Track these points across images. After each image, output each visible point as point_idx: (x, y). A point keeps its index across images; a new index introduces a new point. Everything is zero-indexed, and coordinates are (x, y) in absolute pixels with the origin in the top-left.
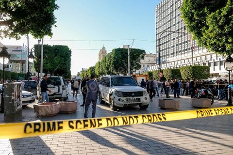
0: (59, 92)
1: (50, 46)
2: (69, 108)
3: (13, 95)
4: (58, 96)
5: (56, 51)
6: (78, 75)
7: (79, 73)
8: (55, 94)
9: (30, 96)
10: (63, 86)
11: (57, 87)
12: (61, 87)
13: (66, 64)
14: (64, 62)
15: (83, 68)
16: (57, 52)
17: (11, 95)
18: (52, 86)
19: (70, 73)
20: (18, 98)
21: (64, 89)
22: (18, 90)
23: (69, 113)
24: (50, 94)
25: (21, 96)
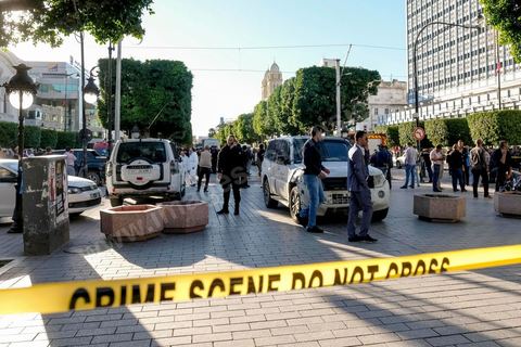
0: (161, 178)
1: (139, 62)
2: (188, 220)
3: (46, 187)
4: (159, 189)
5: (155, 75)
6: (211, 136)
7: (212, 130)
8: (151, 184)
9: (88, 188)
10: (172, 164)
11: (156, 167)
12: (167, 166)
13: (178, 109)
14: (174, 103)
15: (222, 119)
16: (157, 78)
17: (41, 187)
18: (145, 163)
19: (190, 131)
20: (58, 195)
21: (173, 171)
22: (57, 174)
23: (187, 231)
24: (140, 183)
25: (65, 189)
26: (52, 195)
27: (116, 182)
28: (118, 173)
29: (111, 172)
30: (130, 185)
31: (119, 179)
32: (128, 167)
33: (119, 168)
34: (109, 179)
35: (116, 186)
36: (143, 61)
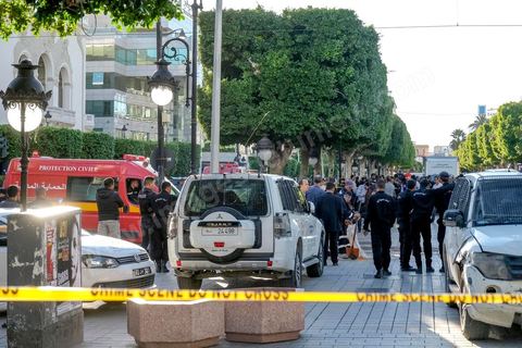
0: (257, 245)
1: (271, 14)
3: (39, 258)
4: (254, 264)
5: (299, 38)
7: (458, 133)
8: (239, 254)
10: (278, 219)
11: (248, 225)
12: (267, 223)
15: (482, 109)
16: (304, 43)
17: (32, 259)
18: (228, 217)
20: (60, 270)
21: (280, 232)
22: (59, 239)
23: (264, 340)
24: (220, 253)
25: (76, 261)
26: (50, 271)
27: (182, 249)
28: (186, 233)
29: (175, 231)
30: (204, 255)
31: (188, 245)
32: (201, 225)
33: (187, 224)
34: (171, 244)
35: (183, 256)
36: (279, 12)
